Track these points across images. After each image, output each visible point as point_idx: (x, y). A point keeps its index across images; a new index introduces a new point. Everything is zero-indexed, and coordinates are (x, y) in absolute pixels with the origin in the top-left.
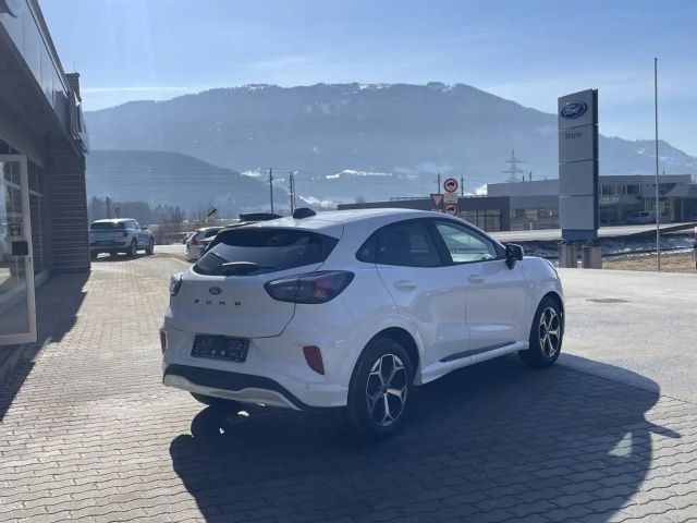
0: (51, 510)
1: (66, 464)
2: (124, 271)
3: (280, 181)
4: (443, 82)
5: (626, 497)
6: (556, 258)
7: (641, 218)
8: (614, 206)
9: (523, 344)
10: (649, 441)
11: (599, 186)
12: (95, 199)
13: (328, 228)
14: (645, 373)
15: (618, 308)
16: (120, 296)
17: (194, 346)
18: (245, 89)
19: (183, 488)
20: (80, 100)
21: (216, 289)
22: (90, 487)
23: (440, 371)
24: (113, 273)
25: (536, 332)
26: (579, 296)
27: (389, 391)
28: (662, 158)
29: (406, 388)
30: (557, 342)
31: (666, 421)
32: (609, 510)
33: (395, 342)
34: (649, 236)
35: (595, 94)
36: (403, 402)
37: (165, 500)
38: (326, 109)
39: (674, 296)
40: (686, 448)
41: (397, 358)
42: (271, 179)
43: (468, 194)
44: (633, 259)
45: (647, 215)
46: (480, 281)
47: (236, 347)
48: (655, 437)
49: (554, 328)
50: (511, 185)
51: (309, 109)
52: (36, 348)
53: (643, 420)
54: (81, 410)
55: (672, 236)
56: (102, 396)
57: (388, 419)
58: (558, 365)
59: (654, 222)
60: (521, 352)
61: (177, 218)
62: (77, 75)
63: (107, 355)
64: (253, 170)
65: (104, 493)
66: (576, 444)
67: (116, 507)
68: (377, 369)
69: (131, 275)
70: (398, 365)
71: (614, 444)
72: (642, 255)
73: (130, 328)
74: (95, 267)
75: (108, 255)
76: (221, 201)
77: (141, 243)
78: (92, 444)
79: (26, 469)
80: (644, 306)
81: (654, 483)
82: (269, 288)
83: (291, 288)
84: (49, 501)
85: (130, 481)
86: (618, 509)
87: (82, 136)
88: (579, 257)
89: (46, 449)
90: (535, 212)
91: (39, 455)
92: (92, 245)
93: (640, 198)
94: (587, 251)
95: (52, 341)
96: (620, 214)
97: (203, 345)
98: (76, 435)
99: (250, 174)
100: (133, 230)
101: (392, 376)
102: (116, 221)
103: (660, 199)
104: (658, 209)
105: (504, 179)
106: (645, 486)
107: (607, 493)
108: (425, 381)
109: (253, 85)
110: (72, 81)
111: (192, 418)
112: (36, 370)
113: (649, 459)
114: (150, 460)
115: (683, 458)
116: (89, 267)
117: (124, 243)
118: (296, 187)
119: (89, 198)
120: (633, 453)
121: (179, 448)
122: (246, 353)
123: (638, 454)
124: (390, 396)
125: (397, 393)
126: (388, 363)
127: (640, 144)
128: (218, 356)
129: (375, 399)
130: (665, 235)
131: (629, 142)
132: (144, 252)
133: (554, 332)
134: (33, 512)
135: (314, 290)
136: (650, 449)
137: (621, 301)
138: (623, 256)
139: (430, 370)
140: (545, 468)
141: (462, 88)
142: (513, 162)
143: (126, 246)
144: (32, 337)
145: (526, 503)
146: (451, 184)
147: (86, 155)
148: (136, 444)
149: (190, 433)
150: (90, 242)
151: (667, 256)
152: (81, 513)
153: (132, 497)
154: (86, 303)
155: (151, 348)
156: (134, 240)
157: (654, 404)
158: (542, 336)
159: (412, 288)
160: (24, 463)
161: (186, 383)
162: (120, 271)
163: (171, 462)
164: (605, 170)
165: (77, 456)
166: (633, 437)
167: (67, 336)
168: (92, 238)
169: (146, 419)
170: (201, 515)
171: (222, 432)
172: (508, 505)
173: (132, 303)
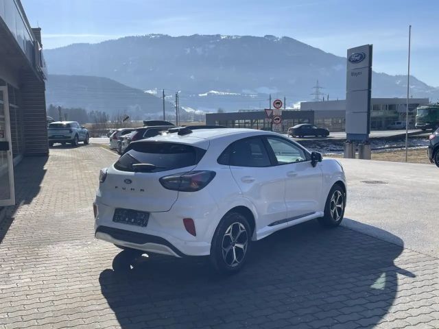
0: (25, 318)
1: (34, 288)
2: (70, 156)
3: (170, 97)
4: (274, 35)
5: (381, 316)
6: (343, 150)
7: (397, 126)
8: (380, 118)
9: (320, 213)
10: (396, 279)
11: (371, 104)
12: (51, 106)
13: (200, 143)
14: (395, 233)
15: (379, 188)
16: (68, 173)
17: (115, 215)
18: (147, 37)
19: (107, 305)
20: (41, 46)
21: (128, 180)
22: (49, 304)
23: (268, 232)
24: (63, 157)
25: (329, 205)
26: (356, 178)
27: (236, 245)
28: (411, 87)
29: (246, 243)
30: (341, 211)
31: (407, 266)
32: (370, 325)
33: (241, 215)
34: (401, 138)
35: (370, 47)
36: (245, 251)
37: (96, 313)
38: (199, 50)
39: (414, 180)
40: (419, 284)
41: (241, 225)
42: (164, 96)
43: (288, 108)
44: (390, 152)
45: (400, 123)
46: (295, 175)
47: (141, 217)
48: (400, 276)
49: (340, 203)
50: (316, 103)
51: (188, 51)
52: (15, 208)
53: (392, 264)
54: (43, 251)
55: (415, 138)
56: (57, 241)
57: (235, 262)
58: (341, 226)
59: (404, 128)
60: (319, 219)
61: (104, 120)
62: (39, 29)
63: (60, 214)
64: (152, 89)
65: (58, 308)
66: (351, 280)
67: (65, 317)
68: (229, 232)
69: (74, 159)
70: (242, 228)
71: (374, 280)
72: (395, 149)
73: (74, 195)
74: (52, 152)
75: (60, 144)
76: (132, 109)
77: (81, 137)
78: (50, 274)
79: (9, 290)
80: (395, 186)
81: (398, 307)
82: (162, 181)
83: (176, 182)
84: (24, 313)
85: (74, 300)
86: (376, 324)
87: (42, 69)
88: (357, 150)
89: (22, 277)
90: (331, 120)
91: (18, 281)
92: (50, 138)
93: (396, 113)
94: (362, 148)
95: (25, 203)
96: (383, 122)
97: (120, 215)
98: (41, 268)
99: (150, 92)
100: (76, 129)
101: (238, 235)
102: (65, 123)
103: (409, 114)
104: (407, 121)
105: (311, 99)
106: (393, 309)
107: (370, 313)
108: (258, 238)
109: (153, 35)
110: (36, 33)
111: (113, 258)
112: (15, 223)
113: (395, 291)
114: (86, 286)
115: (417, 291)
116: (48, 152)
117: (70, 137)
118: (180, 102)
119: (47, 106)
120: (386, 287)
121: (105, 278)
122: (147, 221)
123: (389, 287)
124: (237, 248)
125: (241, 246)
126: (236, 228)
127: (398, 77)
128: (129, 222)
129: (227, 250)
130: (411, 137)
131: (391, 76)
132: (83, 143)
133: (340, 206)
134: (14, 320)
135: (190, 183)
136: (396, 285)
137: (381, 182)
138: (384, 150)
139: (262, 232)
140: (332, 296)
141: (286, 39)
142: (318, 87)
143: (72, 139)
144: (12, 202)
145: (319, 319)
146: (278, 103)
147: (45, 81)
148: (78, 275)
149: (111, 268)
150: (49, 136)
151: (411, 150)
152: (43, 322)
153: (75, 311)
154: (46, 177)
155: (87, 209)
156: (77, 135)
157: (399, 254)
158: (332, 209)
159: (252, 181)
160: (8, 287)
161: (109, 237)
162: (68, 155)
163: (100, 288)
164: (375, 95)
165: (41, 282)
166: (386, 276)
167: (34, 200)
168: (50, 133)
169: (84, 258)
170: (119, 324)
171: (132, 267)
172: (308, 321)
173: (75, 178)
